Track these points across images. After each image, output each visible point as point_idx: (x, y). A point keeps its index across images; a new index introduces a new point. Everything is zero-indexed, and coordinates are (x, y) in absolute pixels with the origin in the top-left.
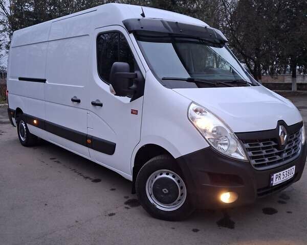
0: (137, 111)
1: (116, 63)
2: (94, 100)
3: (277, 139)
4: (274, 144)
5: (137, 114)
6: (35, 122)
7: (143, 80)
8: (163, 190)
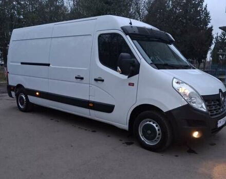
0: (134, 84)
1: (122, 54)
2: (97, 78)
3: (219, 100)
4: (218, 103)
5: (133, 85)
6: (37, 93)
7: (139, 65)
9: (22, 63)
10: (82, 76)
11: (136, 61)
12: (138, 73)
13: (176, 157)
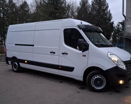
0: (86, 55)
1: (79, 39)
2: (63, 52)
6: (26, 62)
7: (88, 45)
8: (98, 82)
9: (16, 45)
10: (54, 52)
11: (86, 43)
12: (88, 49)
13: (110, 95)
